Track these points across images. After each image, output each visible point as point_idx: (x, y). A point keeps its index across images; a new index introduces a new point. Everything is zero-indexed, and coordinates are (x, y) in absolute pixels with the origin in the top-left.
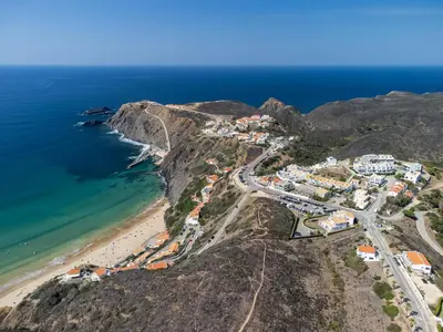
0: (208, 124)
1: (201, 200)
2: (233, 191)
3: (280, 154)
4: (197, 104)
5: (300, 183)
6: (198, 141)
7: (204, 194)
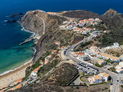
0: (64, 22)
1: (44, 63)
2: (58, 59)
3: (93, 40)
4: (64, 12)
5: (93, 56)
6: (54, 31)
7: (46, 60)
